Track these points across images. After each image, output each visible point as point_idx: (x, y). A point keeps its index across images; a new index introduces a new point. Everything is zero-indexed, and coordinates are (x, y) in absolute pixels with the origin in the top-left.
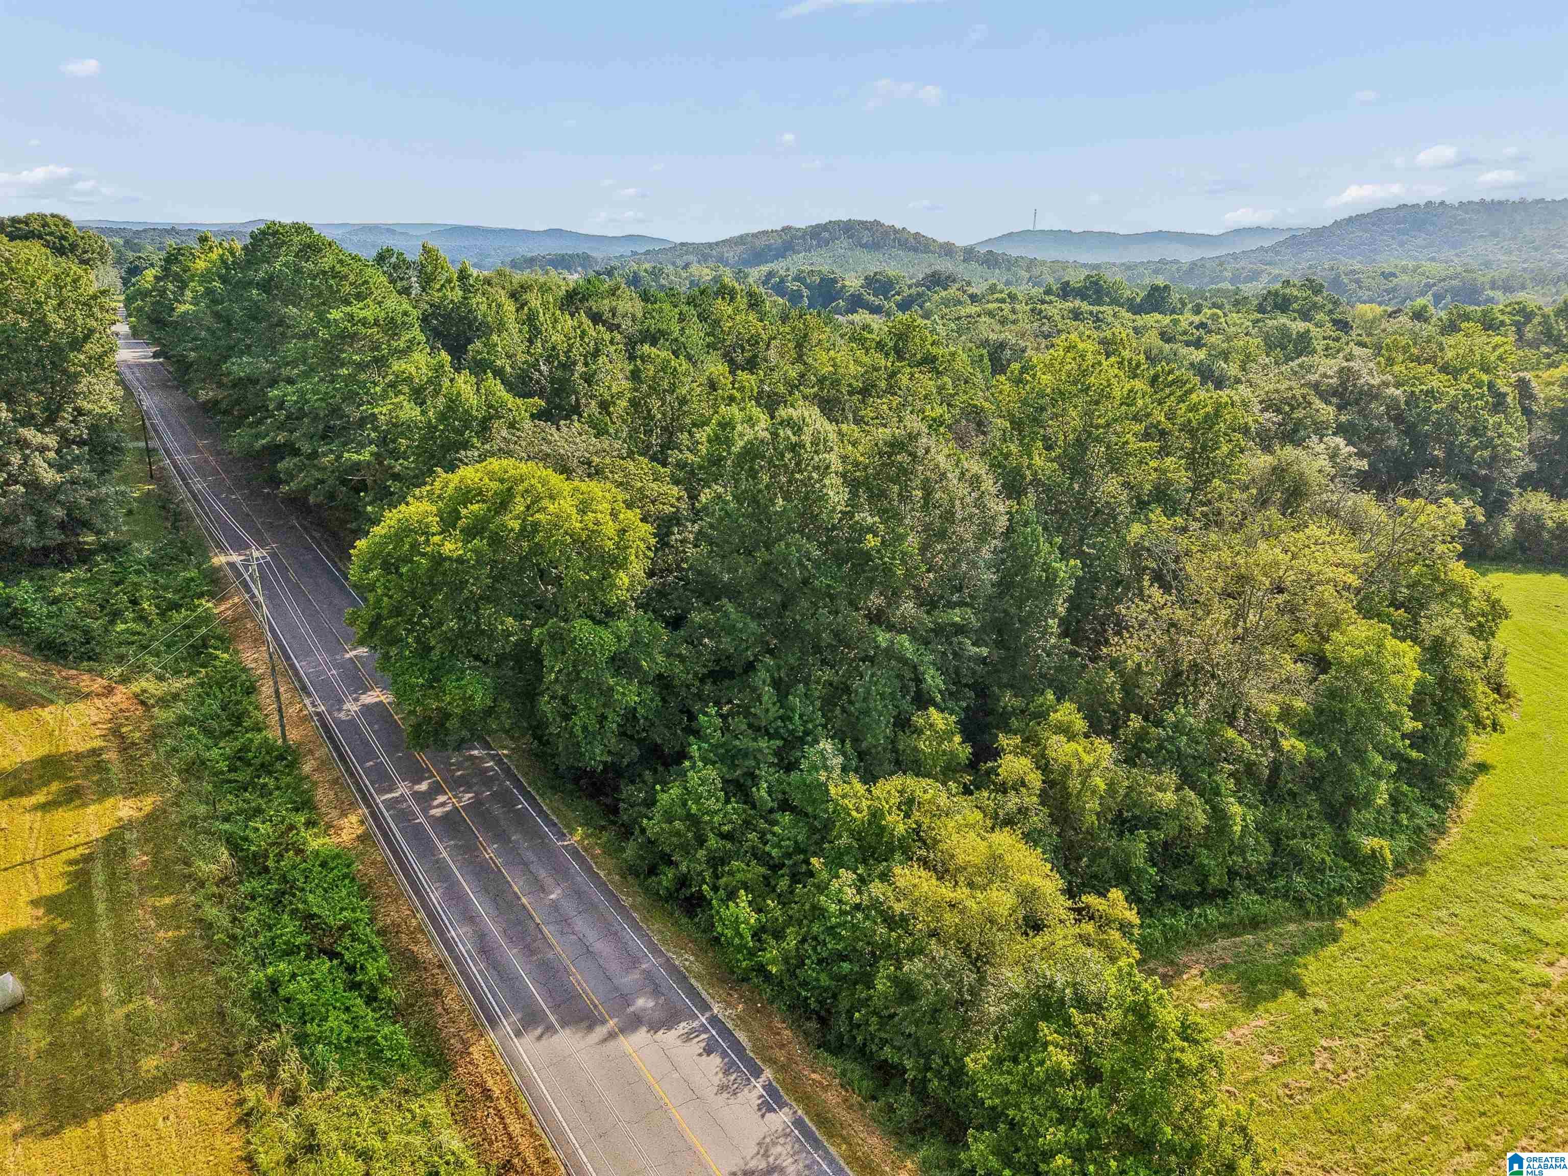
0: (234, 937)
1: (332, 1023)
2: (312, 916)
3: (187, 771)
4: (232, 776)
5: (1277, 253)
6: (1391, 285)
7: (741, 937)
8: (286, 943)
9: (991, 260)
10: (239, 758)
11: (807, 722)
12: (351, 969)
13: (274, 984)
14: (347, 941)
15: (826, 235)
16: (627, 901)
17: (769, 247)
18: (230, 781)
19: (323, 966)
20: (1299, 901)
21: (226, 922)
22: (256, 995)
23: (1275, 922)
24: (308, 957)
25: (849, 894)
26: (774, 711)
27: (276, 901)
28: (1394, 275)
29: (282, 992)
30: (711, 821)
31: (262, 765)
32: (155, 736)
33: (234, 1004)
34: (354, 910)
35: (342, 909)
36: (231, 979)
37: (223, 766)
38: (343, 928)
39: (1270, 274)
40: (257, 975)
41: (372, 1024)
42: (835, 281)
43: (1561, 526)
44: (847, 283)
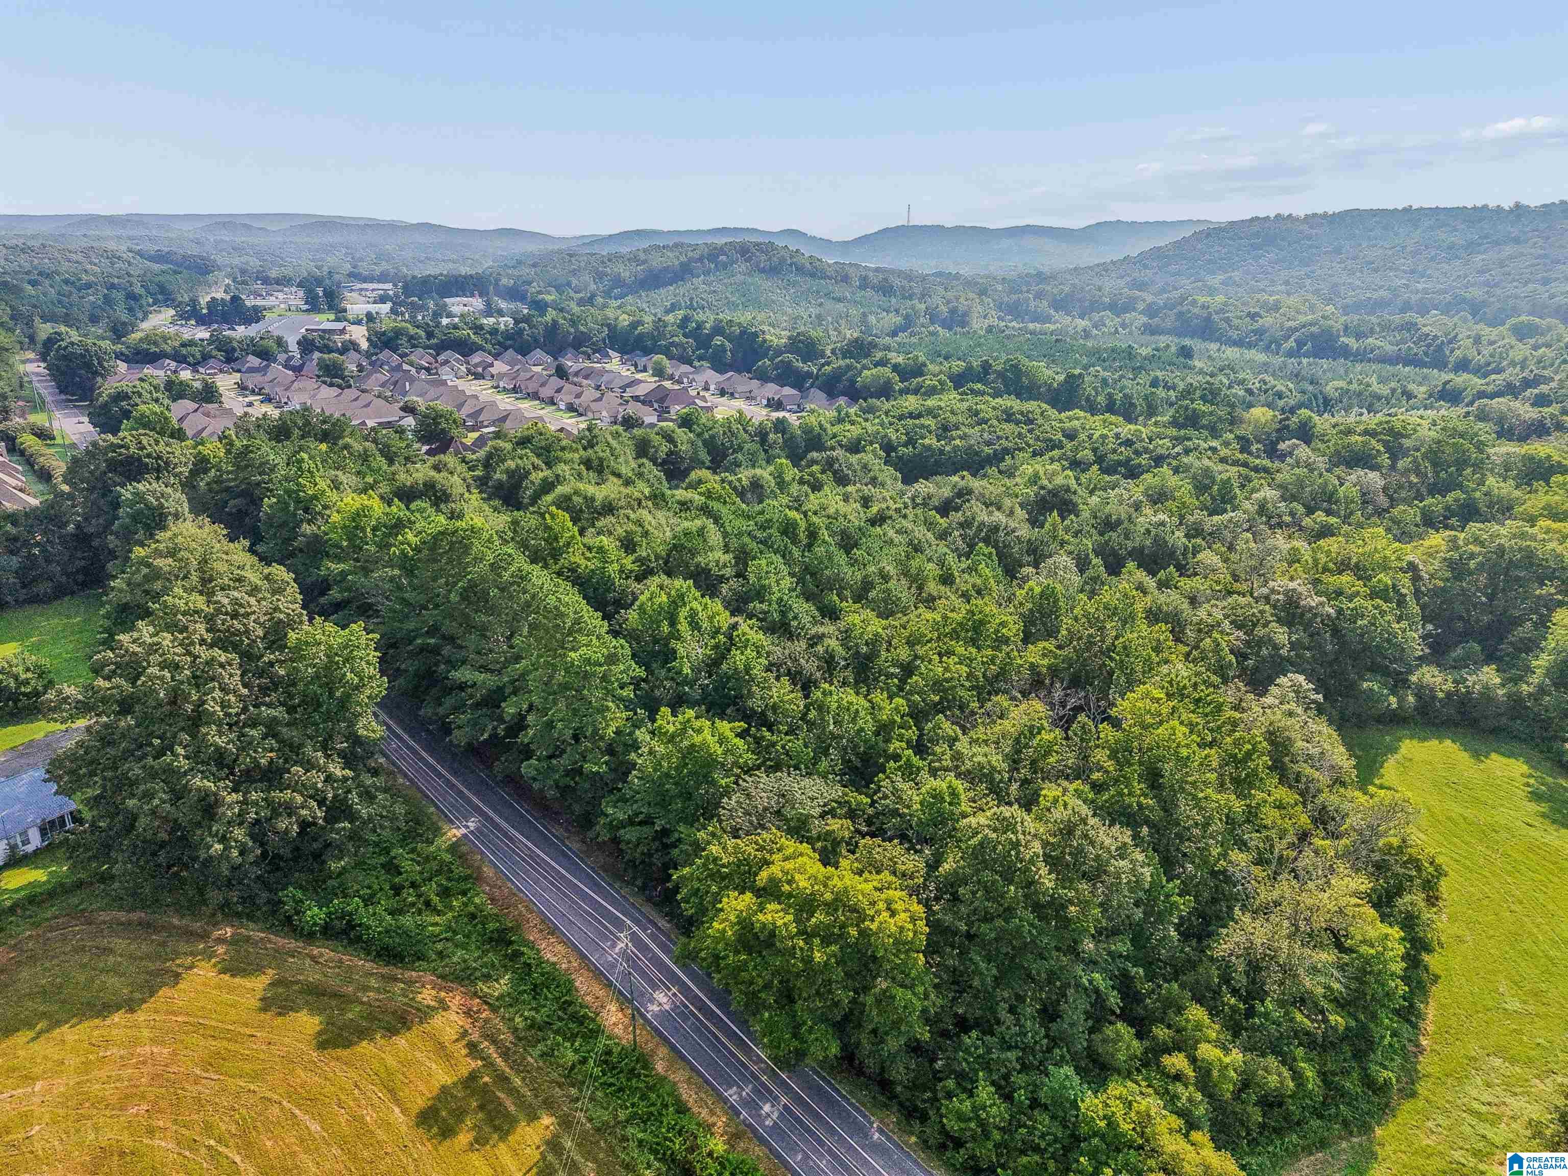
5: (1146, 267)
6: (1257, 326)
28: (1259, 315)
43: (1449, 695)
44: (768, 337)
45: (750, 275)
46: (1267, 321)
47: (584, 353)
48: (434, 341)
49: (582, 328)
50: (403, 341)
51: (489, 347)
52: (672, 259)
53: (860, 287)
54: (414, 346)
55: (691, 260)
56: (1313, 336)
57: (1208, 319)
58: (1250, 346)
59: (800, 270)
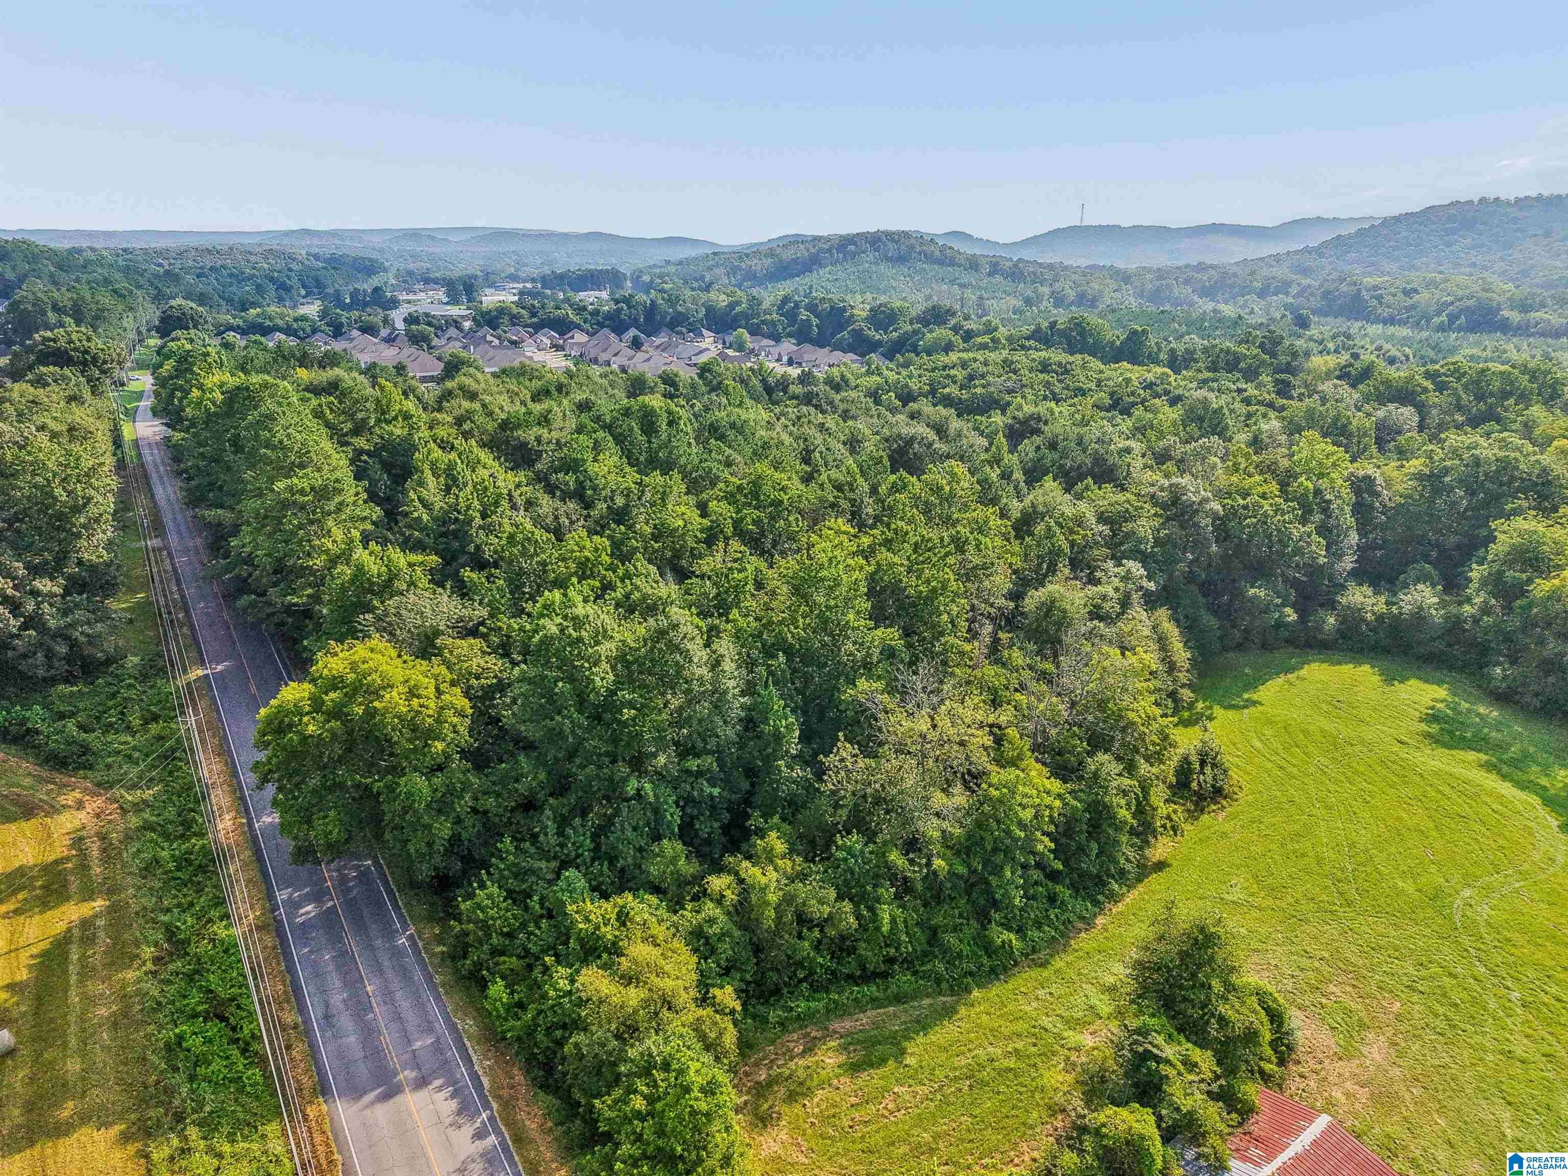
0: (159, 1004)
1: (214, 1067)
2: (211, 991)
3: (146, 869)
4: (179, 874)
5: (1321, 255)
6: (1411, 302)
7: (497, 1011)
8: (193, 1009)
9: (1016, 273)
10: (183, 861)
11: (578, 848)
12: (234, 1029)
13: (180, 1038)
14: (232, 1009)
15: (852, 247)
16: (438, 979)
17: (795, 261)
18: (175, 879)
19: (213, 1028)
20: (938, 981)
21: (155, 993)
22: (168, 1047)
23: (914, 998)
24: (205, 1020)
25: (563, 984)
26: (553, 840)
27: (190, 978)
28: (1416, 291)
29: (184, 1045)
30: (494, 925)
31: (200, 866)
32: (128, 838)
33: (153, 1052)
34: (240, 988)
35: (232, 986)
36: (154, 1035)
37: (172, 865)
38: (233, 999)
39: (1299, 284)
40: (170, 1034)
41: (241, 1067)
42: (844, 309)
43: (1380, 618)
44: (855, 312)
45: (876, 264)
46: (1424, 297)
47: (678, 333)
48: (535, 320)
49: (680, 308)
50: (505, 320)
51: (587, 326)
52: (802, 252)
53: (990, 274)
54: (514, 325)
55: (821, 250)
56: (1467, 310)
57: (1357, 296)
58: (1400, 323)
59: (929, 258)
